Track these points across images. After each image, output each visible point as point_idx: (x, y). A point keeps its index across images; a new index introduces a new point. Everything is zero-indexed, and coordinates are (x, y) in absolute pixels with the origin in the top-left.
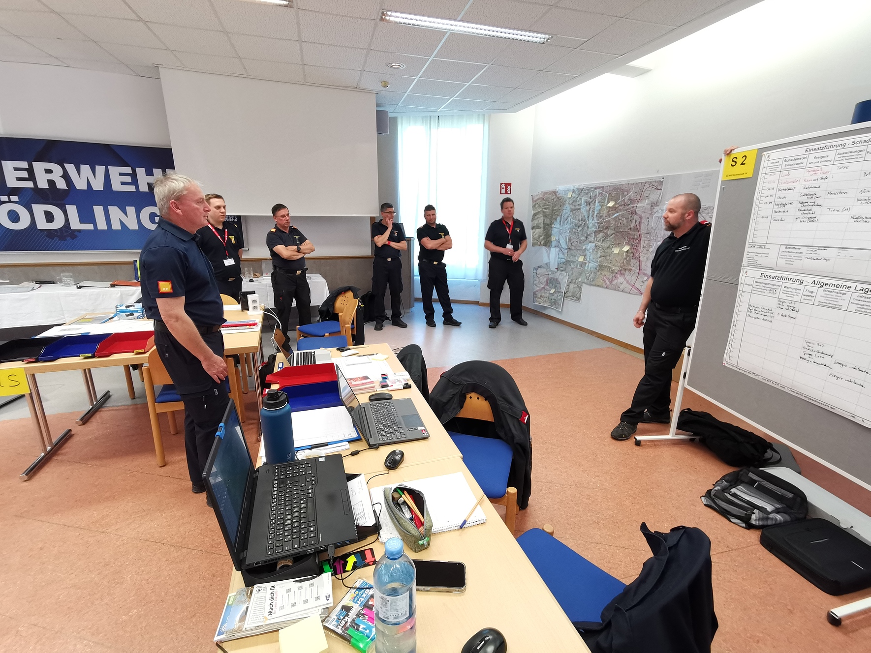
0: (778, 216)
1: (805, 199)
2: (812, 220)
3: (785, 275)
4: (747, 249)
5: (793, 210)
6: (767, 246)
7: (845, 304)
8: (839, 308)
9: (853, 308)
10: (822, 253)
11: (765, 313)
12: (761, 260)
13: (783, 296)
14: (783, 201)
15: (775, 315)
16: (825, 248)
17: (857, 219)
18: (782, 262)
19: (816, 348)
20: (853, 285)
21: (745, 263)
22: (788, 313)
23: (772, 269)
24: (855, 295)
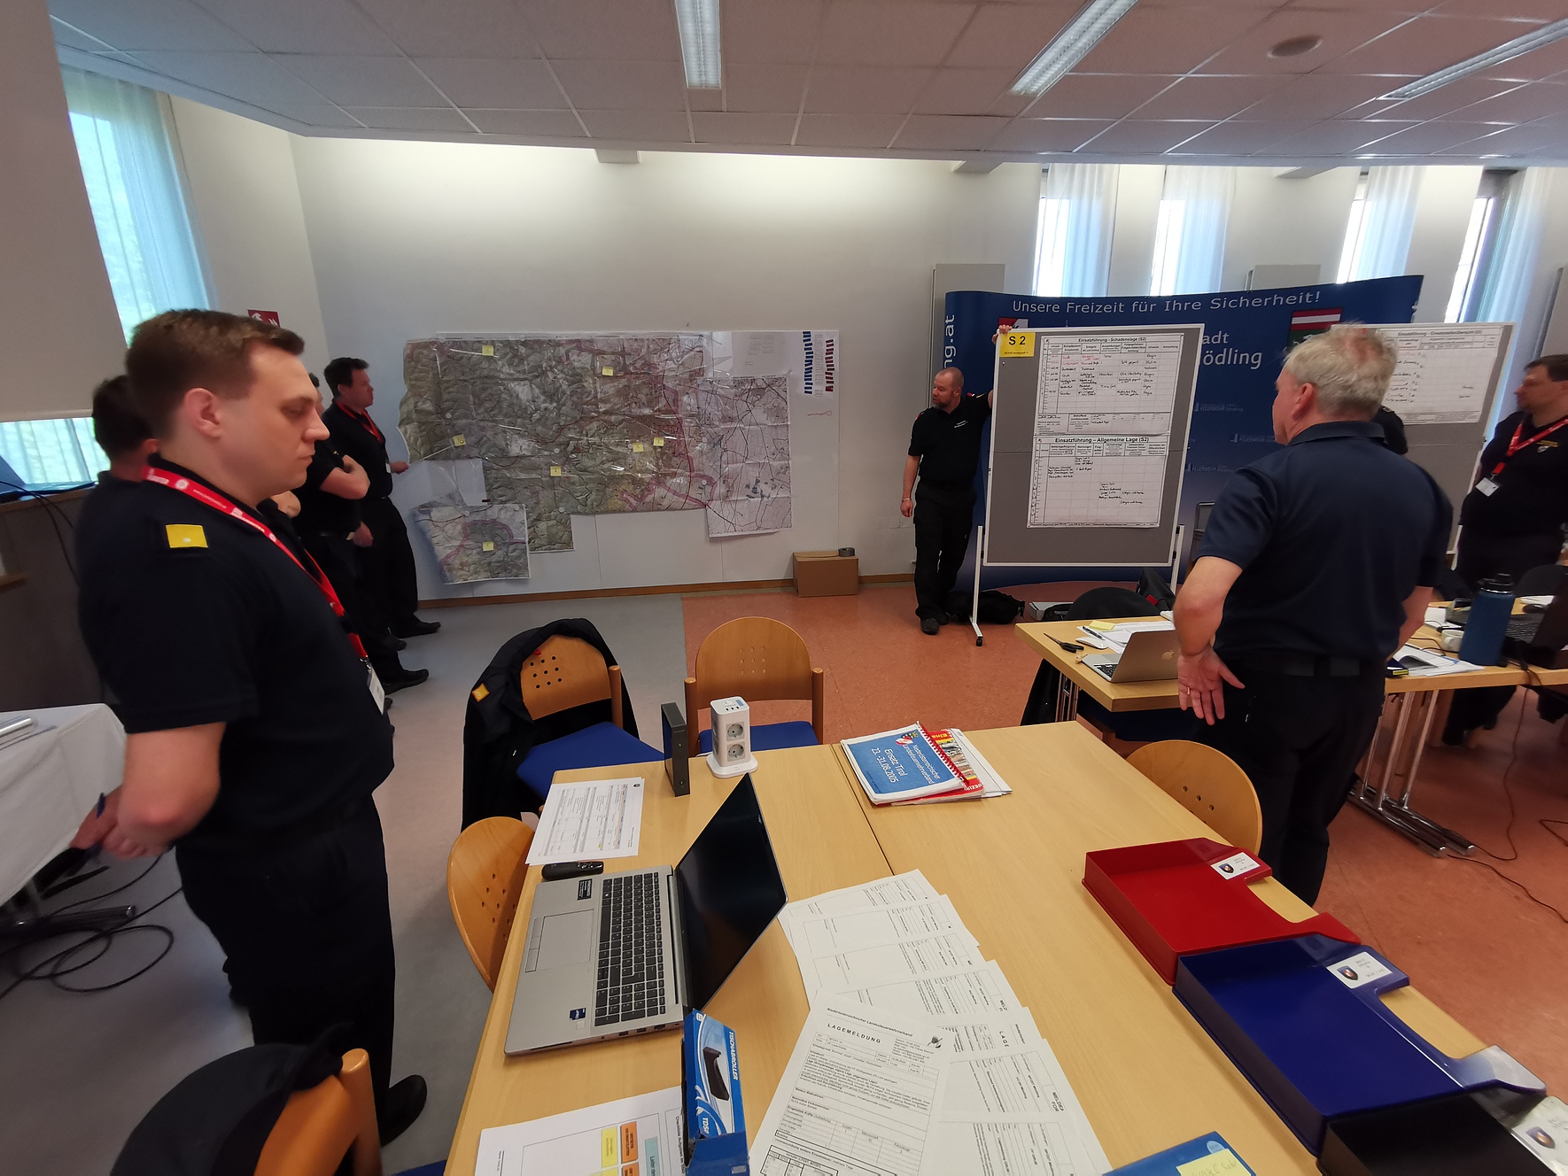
0: (1064, 390)
1: (1084, 378)
2: (1091, 394)
3: (1076, 437)
4: (1037, 419)
5: (1076, 386)
6: (1057, 416)
7: (1122, 451)
8: (1118, 455)
9: (1128, 453)
10: (1103, 418)
11: (1065, 471)
12: (1053, 428)
13: (1079, 454)
14: (1068, 379)
15: (1075, 470)
16: (1104, 414)
17: (1121, 393)
18: (1072, 428)
19: (1109, 487)
20: (1125, 438)
21: (1036, 431)
22: (1084, 466)
23: (1064, 434)
24: (1127, 445)
